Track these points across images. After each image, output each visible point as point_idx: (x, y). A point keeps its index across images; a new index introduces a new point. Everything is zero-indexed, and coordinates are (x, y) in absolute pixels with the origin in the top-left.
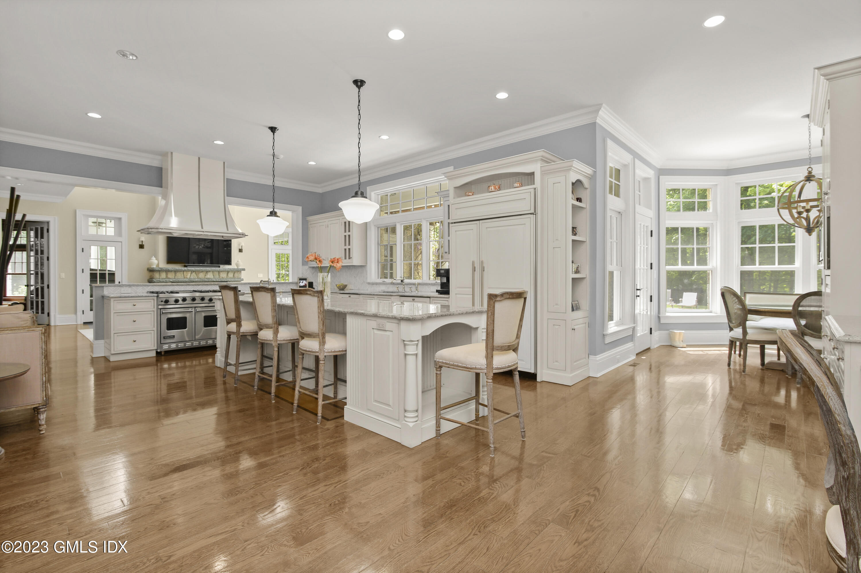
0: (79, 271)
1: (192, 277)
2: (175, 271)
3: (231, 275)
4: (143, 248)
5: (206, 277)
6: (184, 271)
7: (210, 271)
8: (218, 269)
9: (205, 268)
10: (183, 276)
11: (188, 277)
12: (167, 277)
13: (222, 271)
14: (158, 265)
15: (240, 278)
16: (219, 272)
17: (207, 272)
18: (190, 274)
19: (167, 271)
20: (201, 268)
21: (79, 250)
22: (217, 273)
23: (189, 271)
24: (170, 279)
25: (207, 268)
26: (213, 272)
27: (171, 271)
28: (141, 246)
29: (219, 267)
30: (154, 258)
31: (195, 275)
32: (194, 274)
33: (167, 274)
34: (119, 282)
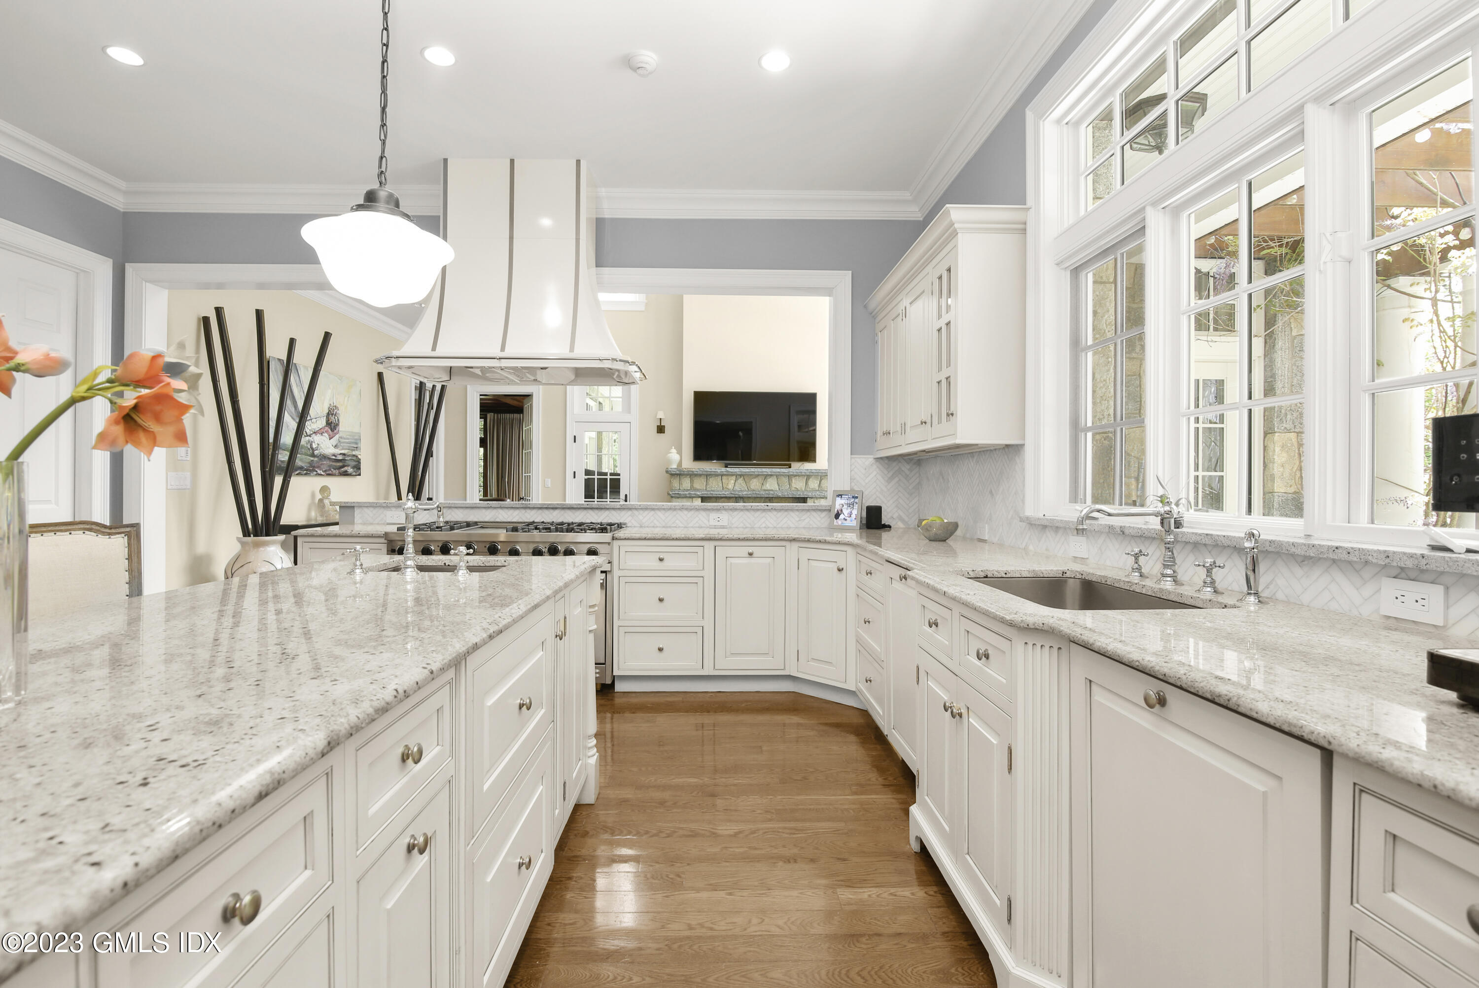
0: (569, 475)
1: (737, 488)
2: (707, 475)
3: (814, 484)
4: (664, 433)
5: (764, 488)
6: (722, 475)
7: (771, 475)
8: (785, 470)
9: (759, 470)
10: (721, 485)
11: (730, 486)
12: (692, 486)
13: (796, 476)
14: (680, 464)
16: (790, 477)
17: (767, 476)
18: (733, 482)
19: (692, 475)
20: (753, 470)
21: (570, 439)
22: (786, 480)
23: (732, 475)
24: (698, 490)
25: (764, 470)
26: (778, 476)
27: (700, 475)
28: (661, 429)
29: (790, 466)
30: (674, 451)
31: (744, 485)
32: (741, 481)
33: (692, 482)
34: (626, 495)
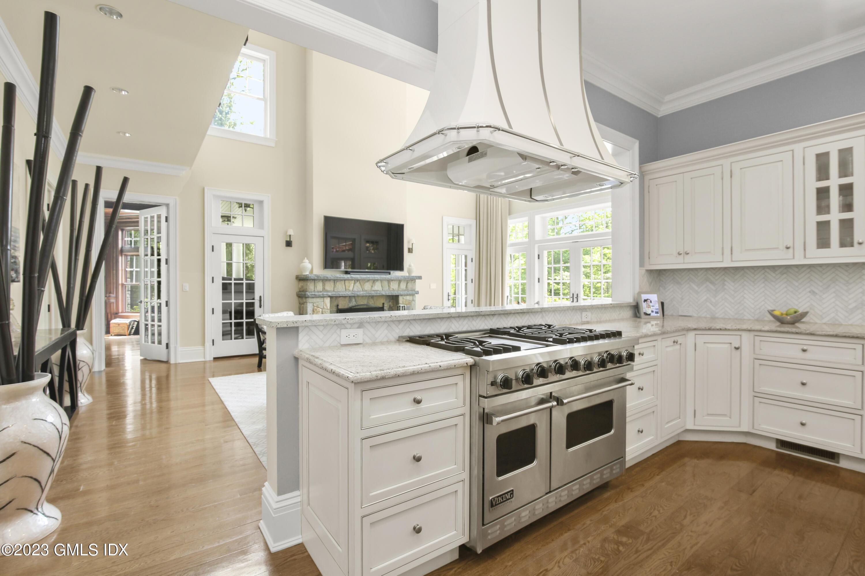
0: (208, 280)
1: (355, 289)
2: (334, 280)
3: (403, 286)
4: (291, 246)
5: (373, 289)
6: (345, 280)
7: (377, 280)
8: (388, 276)
9: (373, 276)
10: (344, 287)
11: (351, 288)
12: (324, 289)
13: (392, 280)
14: (312, 271)
15: (414, 290)
16: (389, 281)
17: (374, 281)
18: (353, 285)
19: (325, 280)
20: (368, 276)
21: (208, 249)
22: (386, 283)
23: (352, 280)
24: (328, 291)
25: (376, 276)
26: (382, 280)
27: (330, 280)
28: (289, 244)
29: (390, 274)
30: (306, 261)
31: (360, 286)
32: (358, 284)
33: (324, 285)
34: (260, 297)
